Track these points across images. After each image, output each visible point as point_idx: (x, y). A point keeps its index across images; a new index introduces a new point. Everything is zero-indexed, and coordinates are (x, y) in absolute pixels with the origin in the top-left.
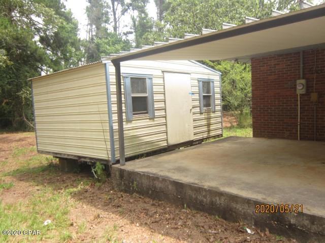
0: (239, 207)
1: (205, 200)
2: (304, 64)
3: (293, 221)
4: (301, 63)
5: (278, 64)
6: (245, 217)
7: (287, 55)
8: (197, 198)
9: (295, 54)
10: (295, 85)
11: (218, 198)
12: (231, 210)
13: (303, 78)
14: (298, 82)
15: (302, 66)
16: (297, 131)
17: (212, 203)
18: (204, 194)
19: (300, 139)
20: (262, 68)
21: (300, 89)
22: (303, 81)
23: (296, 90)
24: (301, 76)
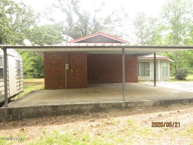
0: (84, 108)
1: (69, 109)
2: (68, 57)
3: (102, 107)
4: (67, 57)
5: (57, 56)
6: (86, 110)
7: (61, 53)
8: (64, 110)
9: (64, 53)
10: (65, 66)
11: (75, 107)
12: (80, 110)
13: (68, 63)
14: (66, 65)
15: (67, 58)
16: (65, 85)
17: (72, 110)
18: (68, 107)
19: (67, 88)
20: (49, 57)
21: (67, 68)
22: (68, 64)
23: (65, 68)
24: (67, 62)
